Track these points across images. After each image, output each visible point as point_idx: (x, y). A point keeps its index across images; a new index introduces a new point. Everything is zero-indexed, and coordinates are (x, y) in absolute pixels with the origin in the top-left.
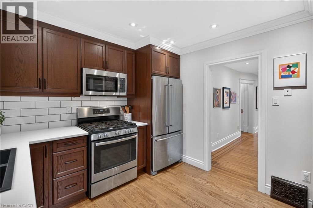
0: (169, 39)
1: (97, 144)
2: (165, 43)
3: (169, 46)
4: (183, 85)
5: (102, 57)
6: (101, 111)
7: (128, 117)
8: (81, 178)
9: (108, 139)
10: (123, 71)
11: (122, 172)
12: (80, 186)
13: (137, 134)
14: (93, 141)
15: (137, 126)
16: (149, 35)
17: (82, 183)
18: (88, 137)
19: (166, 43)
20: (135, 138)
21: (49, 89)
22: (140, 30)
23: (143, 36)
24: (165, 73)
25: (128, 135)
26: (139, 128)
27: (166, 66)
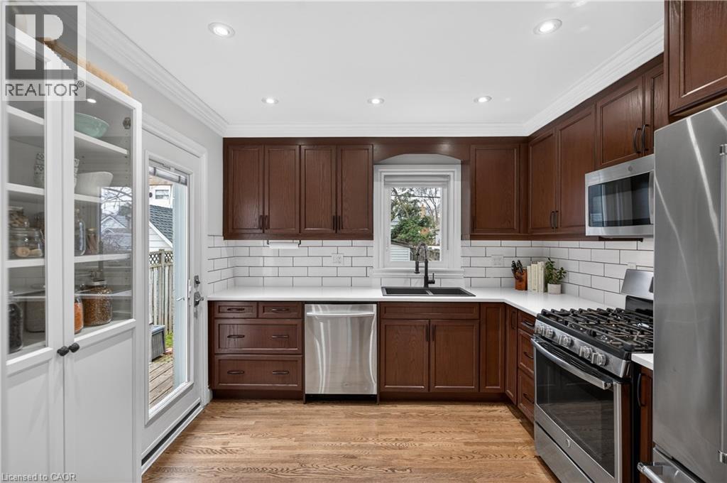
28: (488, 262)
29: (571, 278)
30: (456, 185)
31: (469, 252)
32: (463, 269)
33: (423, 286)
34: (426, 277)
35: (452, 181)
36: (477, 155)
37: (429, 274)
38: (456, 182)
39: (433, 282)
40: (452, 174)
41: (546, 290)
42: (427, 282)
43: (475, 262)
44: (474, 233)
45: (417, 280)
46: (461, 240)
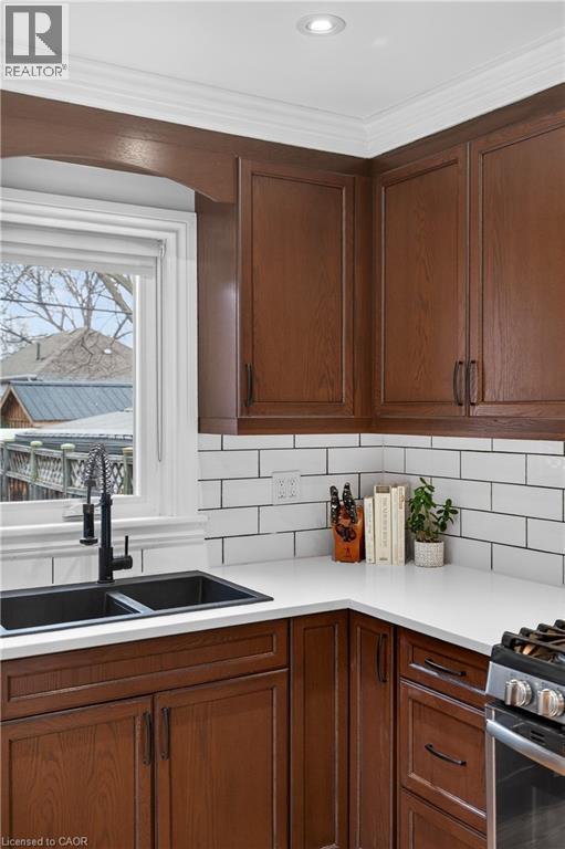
28: (262, 492)
29: (468, 523)
30: (182, 269)
31: (218, 465)
32: (203, 517)
33: (95, 577)
34: (106, 551)
35: (171, 259)
36: (257, 193)
37: (113, 539)
38: (182, 262)
39: (126, 563)
40: (171, 237)
41: (410, 555)
42: (108, 563)
43: (234, 493)
44: (248, 413)
45: (73, 559)
46: (199, 431)
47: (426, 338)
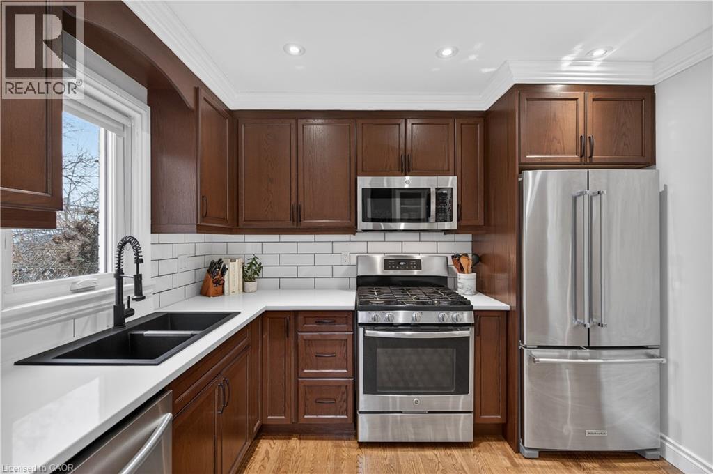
0: (580, 46)
1: (370, 333)
2: (570, 65)
3: (594, 67)
4: (665, 186)
5: (398, 147)
6: (402, 263)
7: (465, 283)
8: (343, 393)
9: (393, 328)
10: (449, 170)
11: (430, 412)
12: (341, 407)
13: (472, 329)
14: (362, 325)
15: (475, 309)
16: (505, 62)
17: (345, 404)
18: (354, 314)
19: (576, 62)
20: (467, 339)
21: (307, 222)
22: (473, 58)
23: (491, 70)
24: (576, 158)
25: (446, 328)
26: (480, 315)
27: (581, 133)
34: (121, 307)
35: (137, 130)
39: (130, 313)
40: (138, 117)
41: (243, 290)
42: (123, 315)
44: (203, 222)
45: (87, 317)
46: (152, 232)
47: (272, 194)
